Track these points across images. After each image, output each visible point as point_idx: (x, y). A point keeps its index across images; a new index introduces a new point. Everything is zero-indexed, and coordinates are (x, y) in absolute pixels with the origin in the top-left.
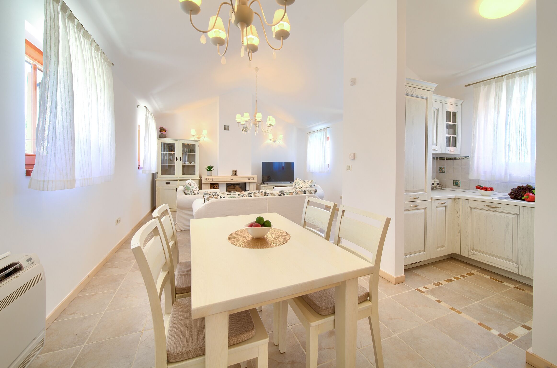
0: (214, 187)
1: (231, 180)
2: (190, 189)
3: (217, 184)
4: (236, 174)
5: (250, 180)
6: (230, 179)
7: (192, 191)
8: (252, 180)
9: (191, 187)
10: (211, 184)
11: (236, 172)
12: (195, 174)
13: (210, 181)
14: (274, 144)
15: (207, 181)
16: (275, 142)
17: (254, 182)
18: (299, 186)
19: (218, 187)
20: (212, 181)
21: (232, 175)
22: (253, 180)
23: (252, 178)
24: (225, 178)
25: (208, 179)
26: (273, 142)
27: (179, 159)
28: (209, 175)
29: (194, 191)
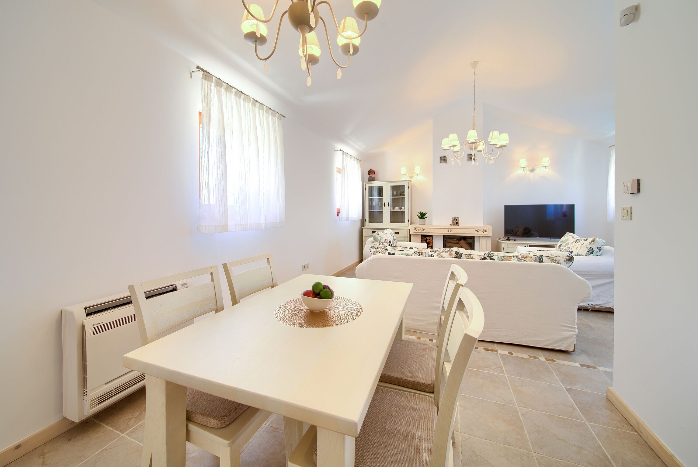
0: (427, 239)
1: (449, 231)
2: (378, 240)
3: (431, 236)
4: (457, 223)
5: (480, 232)
6: (447, 230)
7: (380, 242)
8: (483, 233)
9: (379, 238)
10: (422, 236)
11: (457, 220)
12: (405, 222)
13: (420, 231)
14: (532, 175)
15: (417, 232)
16: (534, 172)
17: (487, 236)
18: (567, 247)
19: (432, 240)
20: (422, 232)
21: (450, 225)
22: (485, 233)
23: (484, 230)
24: (441, 228)
25: (417, 229)
26: (528, 172)
27: (386, 204)
28: (421, 224)
29: (384, 242)
